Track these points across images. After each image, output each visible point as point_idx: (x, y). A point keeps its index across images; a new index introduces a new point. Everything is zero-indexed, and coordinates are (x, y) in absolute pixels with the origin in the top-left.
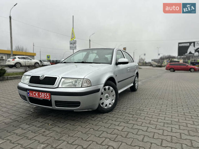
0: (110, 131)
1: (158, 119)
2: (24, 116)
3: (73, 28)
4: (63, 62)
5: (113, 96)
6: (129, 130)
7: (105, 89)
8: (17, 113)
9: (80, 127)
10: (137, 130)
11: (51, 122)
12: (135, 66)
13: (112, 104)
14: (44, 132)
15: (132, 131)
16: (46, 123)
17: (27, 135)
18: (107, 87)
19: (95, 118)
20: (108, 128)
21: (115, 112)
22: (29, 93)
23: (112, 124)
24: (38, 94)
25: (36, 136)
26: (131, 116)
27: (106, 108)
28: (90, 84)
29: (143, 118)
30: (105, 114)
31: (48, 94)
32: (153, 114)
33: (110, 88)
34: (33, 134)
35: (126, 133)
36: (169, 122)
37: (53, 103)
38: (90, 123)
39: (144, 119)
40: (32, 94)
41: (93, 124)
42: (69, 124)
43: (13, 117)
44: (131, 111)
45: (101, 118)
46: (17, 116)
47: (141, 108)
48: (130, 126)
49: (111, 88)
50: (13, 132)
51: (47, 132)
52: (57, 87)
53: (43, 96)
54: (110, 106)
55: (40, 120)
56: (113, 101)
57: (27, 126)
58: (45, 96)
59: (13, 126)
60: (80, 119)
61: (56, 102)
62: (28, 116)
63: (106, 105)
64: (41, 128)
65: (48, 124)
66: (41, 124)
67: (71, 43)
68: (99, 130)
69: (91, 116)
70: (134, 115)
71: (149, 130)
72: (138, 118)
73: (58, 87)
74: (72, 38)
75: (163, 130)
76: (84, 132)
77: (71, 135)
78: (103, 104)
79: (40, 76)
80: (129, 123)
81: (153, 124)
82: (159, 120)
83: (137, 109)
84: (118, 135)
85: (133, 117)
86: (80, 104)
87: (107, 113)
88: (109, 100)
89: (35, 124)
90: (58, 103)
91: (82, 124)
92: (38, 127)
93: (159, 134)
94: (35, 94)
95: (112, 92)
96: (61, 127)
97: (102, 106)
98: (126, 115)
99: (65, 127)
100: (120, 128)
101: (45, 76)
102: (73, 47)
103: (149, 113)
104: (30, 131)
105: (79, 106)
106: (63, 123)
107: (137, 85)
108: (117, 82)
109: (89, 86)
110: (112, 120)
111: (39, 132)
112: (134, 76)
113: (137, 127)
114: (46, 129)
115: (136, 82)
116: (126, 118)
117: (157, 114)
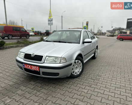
0: (79, 93)
1: (111, 83)
3: (50, 9)
4: (46, 40)
5: (81, 66)
6: (91, 93)
7: (75, 62)
8: (16, 77)
9: (59, 89)
10: (97, 93)
11: (39, 85)
13: (80, 72)
14: (36, 93)
15: (94, 93)
16: (37, 86)
17: (26, 96)
19: (69, 82)
20: (78, 91)
22: (24, 65)
23: (80, 87)
24: (31, 67)
25: (31, 96)
26: (93, 81)
27: (76, 74)
29: (101, 82)
31: (37, 67)
32: (108, 79)
33: (79, 61)
34: (29, 94)
35: (90, 95)
36: (119, 86)
37: (41, 73)
39: (102, 84)
40: (27, 66)
41: (67, 87)
42: (51, 87)
43: (15, 80)
44: (92, 76)
45: (73, 82)
46: (17, 79)
47: (100, 74)
48: (92, 89)
50: (16, 92)
51: (38, 93)
52: (43, 62)
53: (34, 68)
55: (33, 83)
56: (81, 70)
57: (25, 88)
59: (15, 88)
60: (59, 82)
62: (24, 79)
63: (76, 73)
64: (34, 90)
65: (38, 86)
66: (33, 86)
67: (49, 21)
68: (72, 92)
70: (94, 80)
71: (106, 93)
72: (97, 83)
75: (115, 93)
76: (62, 94)
77: (54, 96)
79: (31, 54)
81: (108, 88)
82: (112, 85)
83: (97, 75)
84: (85, 97)
85: (94, 82)
86: (59, 74)
87: (76, 78)
88: (78, 69)
89: (29, 87)
90: (44, 73)
91: (60, 87)
92: (32, 89)
93: (112, 96)
94: (28, 66)
95: (80, 64)
96: (47, 89)
97: (73, 73)
98: (90, 80)
99: (49, 89)
100: (86, 91)
101: (35, 54)
102: (50, 24)
103: (105, 78)
104: (27, 92)
106: (48, 86)
107: (96, 54)
108: (83, 56)
109: (65, 62)
110: (80, 84)
111: (33, 93)
112: (95, 48)
113: (97, 90)
114: (37, 90)
115: (96, 52)
116: (90, 83)
117: (111, 80)
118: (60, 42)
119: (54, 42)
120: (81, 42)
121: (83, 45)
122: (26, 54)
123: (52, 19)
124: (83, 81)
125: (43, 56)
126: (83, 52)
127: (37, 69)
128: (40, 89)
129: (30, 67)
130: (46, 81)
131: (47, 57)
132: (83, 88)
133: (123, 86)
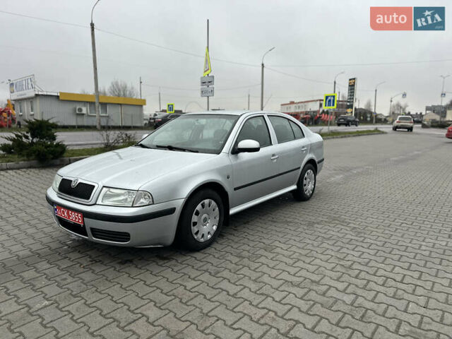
0: (169, 289)
1: (284, 271)
2: (54, 246)
3: (208, 47)
5: (215, 218)
6: (204, 290)
7: (203, 206)
9: (126, 276)
10: (218, 291)
11: (87, 262)
12: (303, 147)
13: (212, 233)
14: (64, 279)
15: (208, 291)
16: (79, 263)
17: (36, 283)
20: (172, 282)
21: (215, 249)
22: (56, 209)
23: (185, 274)
24: (68, 213)
25: (48, 285)
26: (237, 260)
27: (202, 240)
28: (151, 200)
31: (80, 215)
32: (285, 259)
33: (212, 202)
37: (89, 231)
38: (148, 270)
39: (255, 270)
40: (60, 211)
42: (112, 269)
44: (248, 248)
45: (177, 261)
46: (43, 245)
47: (277, 243)
51: (69, 280)
53: (75, 218)
55: (74, 256)
56: (215, 228)
58: (76, 218)
61: (92, 229)
62: (60, 246)
63: (203, 236)
64: (64, 272)
65: (81, 265)
66: (70, 264)
67: (203, 83)
68: (154, 284)
70: (245, 258)
72: (244, 267)
73: (95, 204)
74: (205, 71)
75: (267, 297)
76: (125, 286)
78: (197, 233)
79: (73, 179)
80: (219, 275)
81: (260, 282)
83: (263, 246)
84: (176, 297)
85: (239, 263)
86: (129, 236)
88: (207, 225)
89: (60, 264)
90: (95, 232)
91: (135, 270)
92: (62, 270)
93: (251, 304)
94: (63, 212)
96: (96, 273)
97: (196, 237)
98: (230, 257)
99: (103, 273)
101: (80, 181)
102: (206, 92)
103: (279, 256)
104: (45, 276)
105: (128, 239)
106: (106, 265)
107: (309, 187)
108: (228, 188)
109: (148, 203)
110: (193, 267)
111: (58, 279)
112: (299, 168)
113: (225, 285)
114: (71, 273)
115: (308, 180)
116: (223, 265)
117: (291, 262)
118: (170, 148)
119: (159, 147)
120: (224, 150)
121: (232, 157)
122: (63, 179)
123: (213, 77)
124: (210, 259)
125: (94, 186)
126: (228, 178)
127: (79, 219)
128: (82, 270)
129: (66, 214)
130: (110, 255)
131: (104, 189)
132: (193, 276)
133: (312, 280)
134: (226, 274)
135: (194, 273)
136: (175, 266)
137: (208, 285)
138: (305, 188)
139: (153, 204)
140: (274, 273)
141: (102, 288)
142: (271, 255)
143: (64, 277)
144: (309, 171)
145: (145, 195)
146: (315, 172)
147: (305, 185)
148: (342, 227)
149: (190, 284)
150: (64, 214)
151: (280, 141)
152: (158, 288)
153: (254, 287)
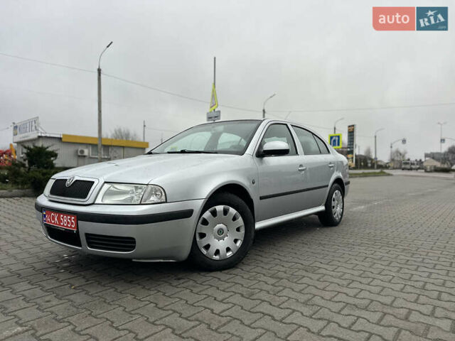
0: (189, 313)
1: (339, 293)
3: (214, 84)
5: (238, 230)
6: (238, 314)
7: (214, 213)
9: (130, 297)
10: (258, 316)
11: (79, 282)
12: (330, 163)
13: (234, 249)
14: (48, 301)
15: (244, 316)
16: (69, 284)
17: (9, 306)
18: (220, 208)
19: (182, 281)
20: (192, 305)
21: (242, 270)
22: (45, 216)
23: (209, 296)
24: (59, 218)
25: (24, 308)
26: (274, 281)
27: (217, 257)
28: (163, 197)
29: (301, 287)
30: (213, 274)
31: (73, 218)
32: (335, 280)
33: (228, 210)
34: (23, 304)
35: (225, 320)
36: (364, 302)
37: (83, 239)
38: (159, 291)
39: (300, 291)
40: (50, 218)
41: (164, 294)
42: (112, 290)
45: (196, 282)
46: (27, 265)
49: (232, 211)
51: (54, 302)
52: (92, 202)
53: (66, 223)
54: (229, 254)
55: (63, 276)
56: (239, 243)
57: (27, 287)
58: (68, 223)
60: (148, 280)
61: (87, 235)
62: (48, 266)
63: (217, 252)
64: (48, 294)
65: (72, 286)
66: (58, 285)
67: (209, 118)
68: (168, 307)
69: (175, 276)
70: (282, 279)
72: (285, 288)
73: (93, 204)
74: (211, 107)
75: (330, 322)
76: (130, 309)
78: (207, 247)
79: (68, 178)
80: (255, 297)
81: (313, 305)
83: (302, 267)
84: (202, 323)
85: (277, 284)
86: (135, 242)
87: (219, 272)
88: (226, 238)
89: (44, 284)
90: (93, 239)
91: (142, 291)
92: (46, 291)
93: (309, 330)
94: (53, 217)
95: (235, 219)
96: (91, 295)
97: (204, 252)
98: (263, 278)
103: (326, 277)
104: (23, 298)
106: (104, 286)
107: (338, 210)
108: (255, 197)
109: (160, 201)
110: (218, 288)
111: (39, 301)
112: (327, 186)
113: (265, 308)
114: (58, 295)
115: (336, 202)
116: (256, 286)
117: (345, 283)
118: (184, 152)
120: (248, 151)
121: (256, 159)
122: (57, 180)
123: (219, 112)
124: (238, 279)
125: (93, 182)
126: (253, 183)
127: (72, 223)
128: (72, 291)
129: (56, 219)
131: (106, 184)
133: (382, 303)
134: (263, 296)
135: (220, 296)
136: (194, 287)
137: (242, 309)
138: (333, 210)
139: (166, 202)
140: (327, 295)
141: (98, 312)
142: (317, 277)
143: (47, 299)
144: (337, 191)
145: (157, 191)
146: (343, 194)
147: (334, 207)
148: (390, 249)
149: (218, 308)
150: (54, 219)
151: (306, 153)
152: (174, 312)
153: (307, 311)
